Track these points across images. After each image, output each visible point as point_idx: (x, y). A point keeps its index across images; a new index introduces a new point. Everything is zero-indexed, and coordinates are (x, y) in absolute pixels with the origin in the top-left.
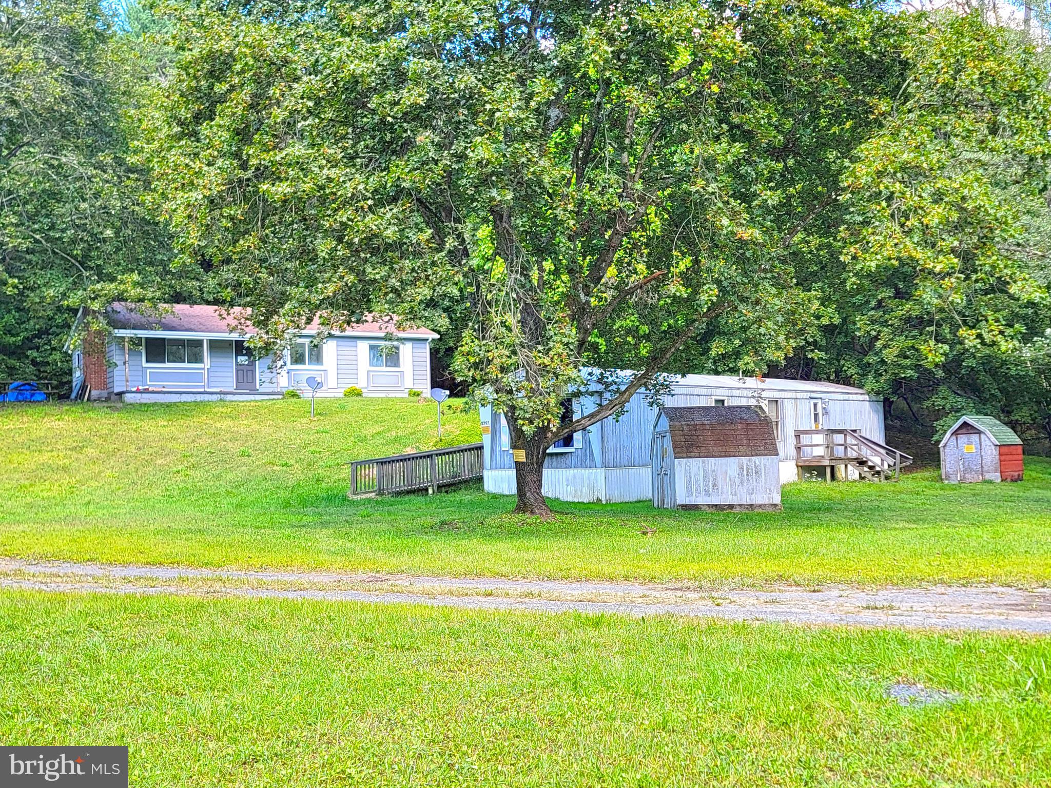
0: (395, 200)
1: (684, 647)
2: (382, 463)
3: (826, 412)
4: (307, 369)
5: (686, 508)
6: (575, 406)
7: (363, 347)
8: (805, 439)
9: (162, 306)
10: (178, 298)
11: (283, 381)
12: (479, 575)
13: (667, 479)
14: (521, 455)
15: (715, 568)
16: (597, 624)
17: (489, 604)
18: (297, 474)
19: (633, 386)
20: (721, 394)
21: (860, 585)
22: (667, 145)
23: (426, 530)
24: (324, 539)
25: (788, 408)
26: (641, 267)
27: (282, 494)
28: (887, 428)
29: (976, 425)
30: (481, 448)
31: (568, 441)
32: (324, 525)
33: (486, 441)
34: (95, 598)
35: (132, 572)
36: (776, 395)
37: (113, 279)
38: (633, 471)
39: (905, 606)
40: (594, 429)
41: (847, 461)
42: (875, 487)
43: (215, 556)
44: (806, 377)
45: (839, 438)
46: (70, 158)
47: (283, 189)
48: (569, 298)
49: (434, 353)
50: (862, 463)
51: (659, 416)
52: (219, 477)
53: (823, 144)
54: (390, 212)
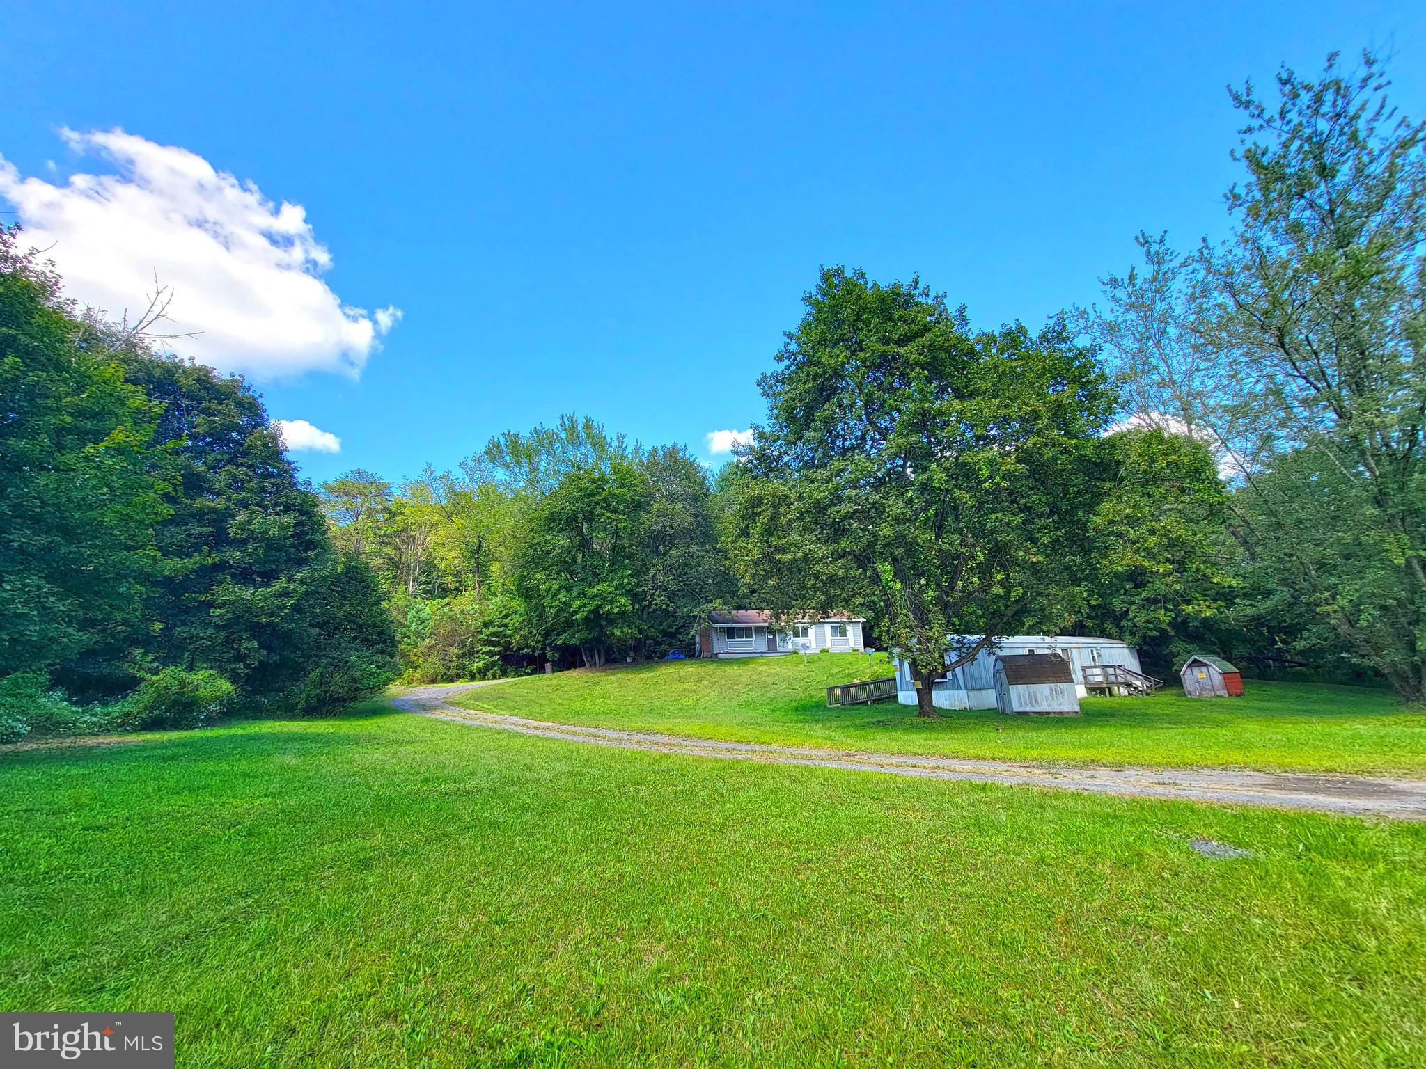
0: (843, 557)
1: (1041, 806)
2: (842, 688)
3: (1099, 655)
4: (801, 640)
5: (1019, 713)
6: (946, 658)
7: (828, 628)
8: (1088, 671)
9: (734, 612)
10: (739, 608)
11: (790, 646)
12: (906, 754)
13: (1005, 697)
14: (919, 685)
15: (1049, 753)
16: (984, 788)
17: (915, 773)
18: (799, 694)
19: (980, 644)
20: (1031, 646)
21: (1149, 767)
22: (982, 516)
23: (871, 725)
24: (819, 730)
25: (1075, 653)
26: (975, 579)
27: (795, 704)
28: (1142, 664)
29: (1204, 661)
30: (894, 679)
31: (944, 676)
32: (817, 721)
33: (897, 675)
34: (716, 760)
35: (730, 746)
36: (1066, 646)
37: (711, 601)
38: (984, 692)
39: (1185, 783)
40: (958, 670)
41: (1118, 684)
42: (1138, 701)
43: (766, 738)
44: (1082, 635)
45: (1111, 671)
46: (694, 548)
47: (788, 557)
48: (938, 600)
49: (864, 629)
50: (1128, 685)
51: (996, 661)
52: (763, 695)
53: (1074, 507)
54: (841, 562)
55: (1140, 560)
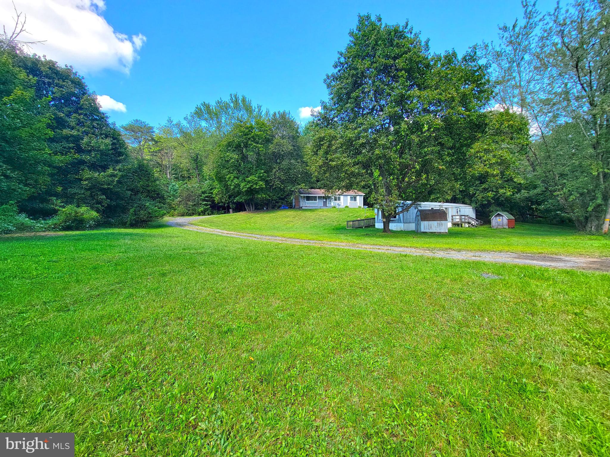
0: (358, 164)
1: (427, 262)
2: (353, 221)
3: (460, 211)
4: (337, 202)
5: (424, 232)
6: (397, 210)
7: (349, 197)
8: (454, 217)
9: (309, 190)
10: (312, 188)
11: (332, 204)
12: (377, 245)
13: (419, 226)
14: (385, 220)
15: (433, 246)
16: (405, 256)
17: (380, 251)
18: (335, 223)
19: (411, 205)
20: (433, 207)
21: (471, 251)
22: (420, 149)
23: (363, 235)
24: (342, 237)
25: (450, 210)
26: (414, 177)
27: (333, 227)
28: (476, 215)
29: (502, 214)
30: (375, 218)
31: (395, 217)
32: (342, 234)
33: (376, 217)
34: (301, 245)
35: (306, 241)
36: (447, 207)
37: (300, 185)
38: (410, 224)
39: (484, 256)
40: (401, 215)
41: (465, 223)
42: (472, 229)
43: (321, 239)
44: (454, 202)
45: (463, 217)
46: (292, 161)
47: (335, 163)
48: (397, 185)
49: (364, 198)
50: (469, 223)
51: (417, 211)
52: (320, 224)
53: (462, 146)
54: (357, 167)
55: (486, 169)
